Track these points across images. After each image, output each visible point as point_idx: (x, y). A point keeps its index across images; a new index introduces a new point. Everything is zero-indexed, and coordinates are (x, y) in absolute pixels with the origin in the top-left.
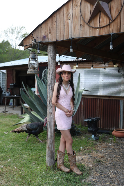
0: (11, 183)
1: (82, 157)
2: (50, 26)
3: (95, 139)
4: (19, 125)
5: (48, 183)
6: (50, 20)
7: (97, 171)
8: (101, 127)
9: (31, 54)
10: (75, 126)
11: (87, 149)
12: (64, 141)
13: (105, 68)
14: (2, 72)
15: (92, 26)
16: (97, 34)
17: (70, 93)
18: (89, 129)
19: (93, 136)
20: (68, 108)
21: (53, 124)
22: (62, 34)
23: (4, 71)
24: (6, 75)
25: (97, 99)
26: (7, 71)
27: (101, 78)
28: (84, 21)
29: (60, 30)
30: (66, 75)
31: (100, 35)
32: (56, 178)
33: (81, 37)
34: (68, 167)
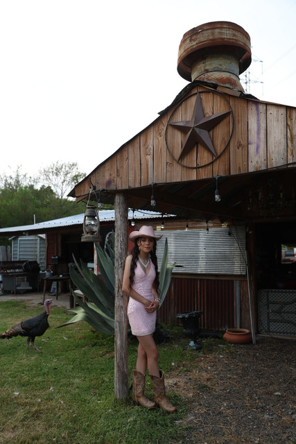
0: (54, 430)
1: (175, 380)
2: (118, 165)
3: (195, 348)
4: (67, 326)
5: (119, 429)
6: (119, 156)
7: (201, 405)
8: (204, 327)
9: (87, 210)
10: (162, 327)
11: (183, 366)
12: (143, 353)
13: (208, 230)
14: (40, 237)
15: (185, 165)
16: (194, 178)
17: (152, 273)
18: (184, 330)
19: (192, 343)
20: (148, 298)
21: (124, 325)
22: (138, 178)
23: (43, 236)
24: (46, 242)
25: (197, 279)
26: (47, 236)
27: (202, 245)
28: (173, 158)
29: (135, 172)
30: (147, 243)
31: (199, 179)
32: (132, 419)
33: (168, 181)
34: (151, 399)
